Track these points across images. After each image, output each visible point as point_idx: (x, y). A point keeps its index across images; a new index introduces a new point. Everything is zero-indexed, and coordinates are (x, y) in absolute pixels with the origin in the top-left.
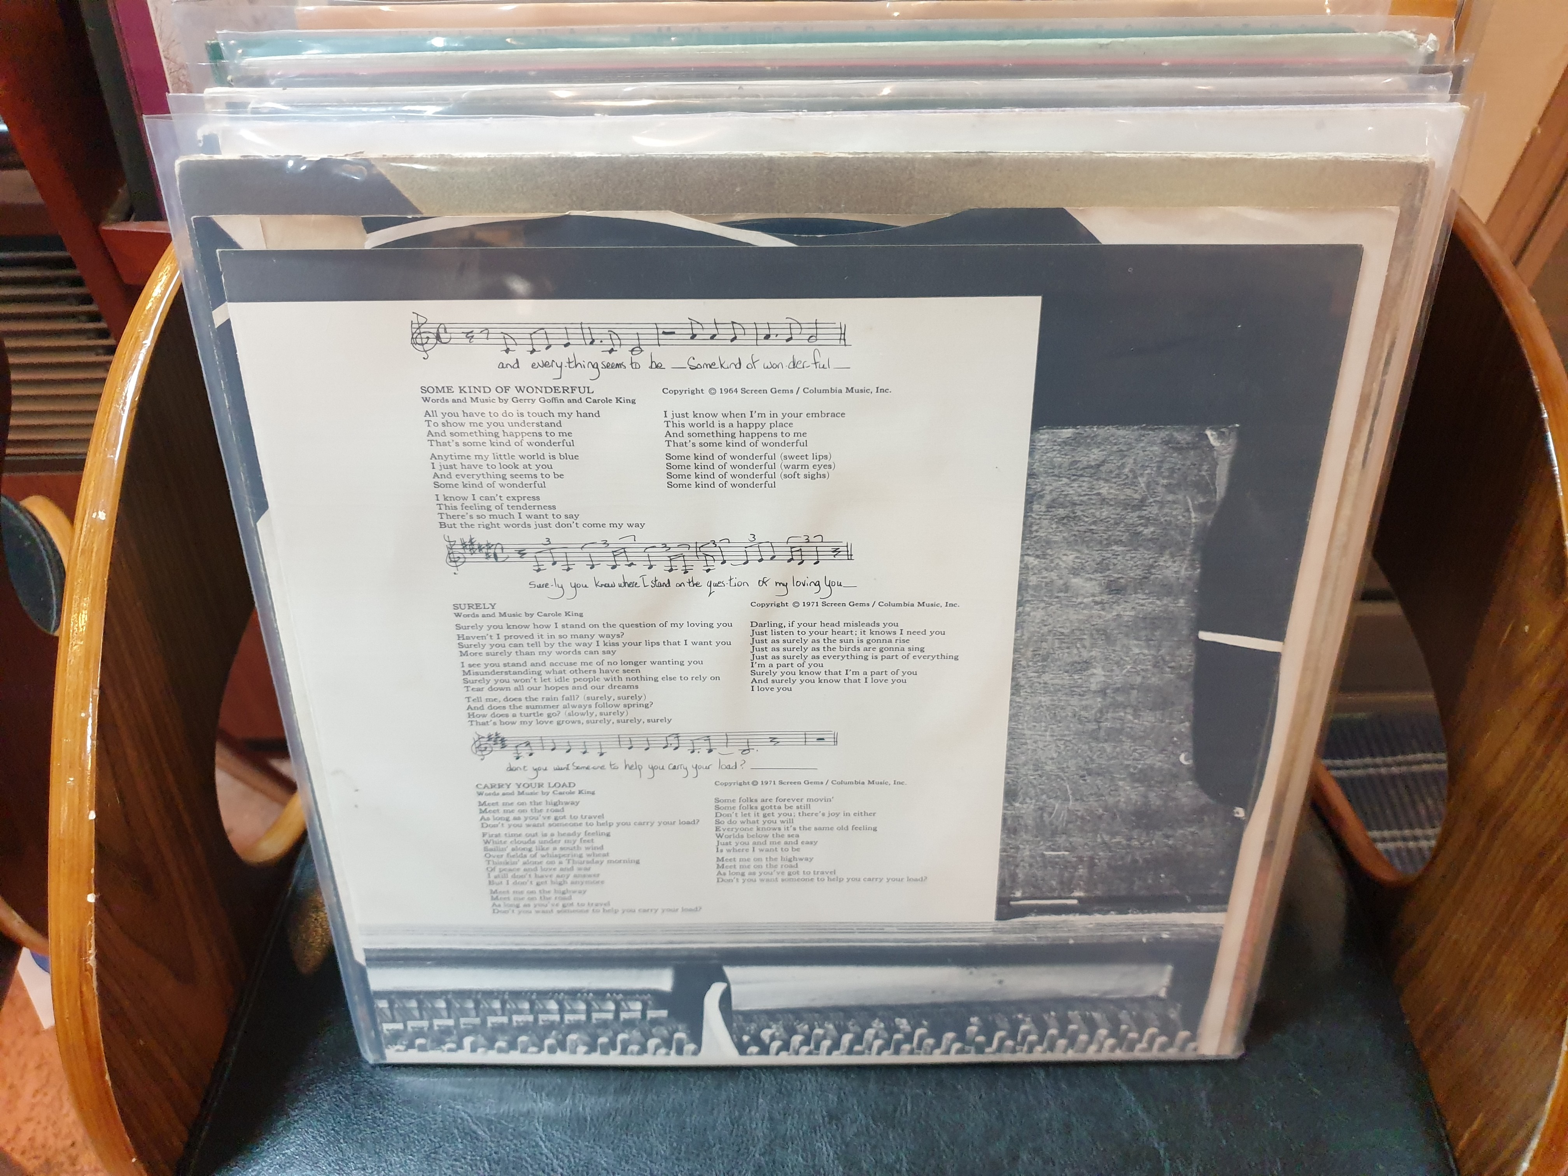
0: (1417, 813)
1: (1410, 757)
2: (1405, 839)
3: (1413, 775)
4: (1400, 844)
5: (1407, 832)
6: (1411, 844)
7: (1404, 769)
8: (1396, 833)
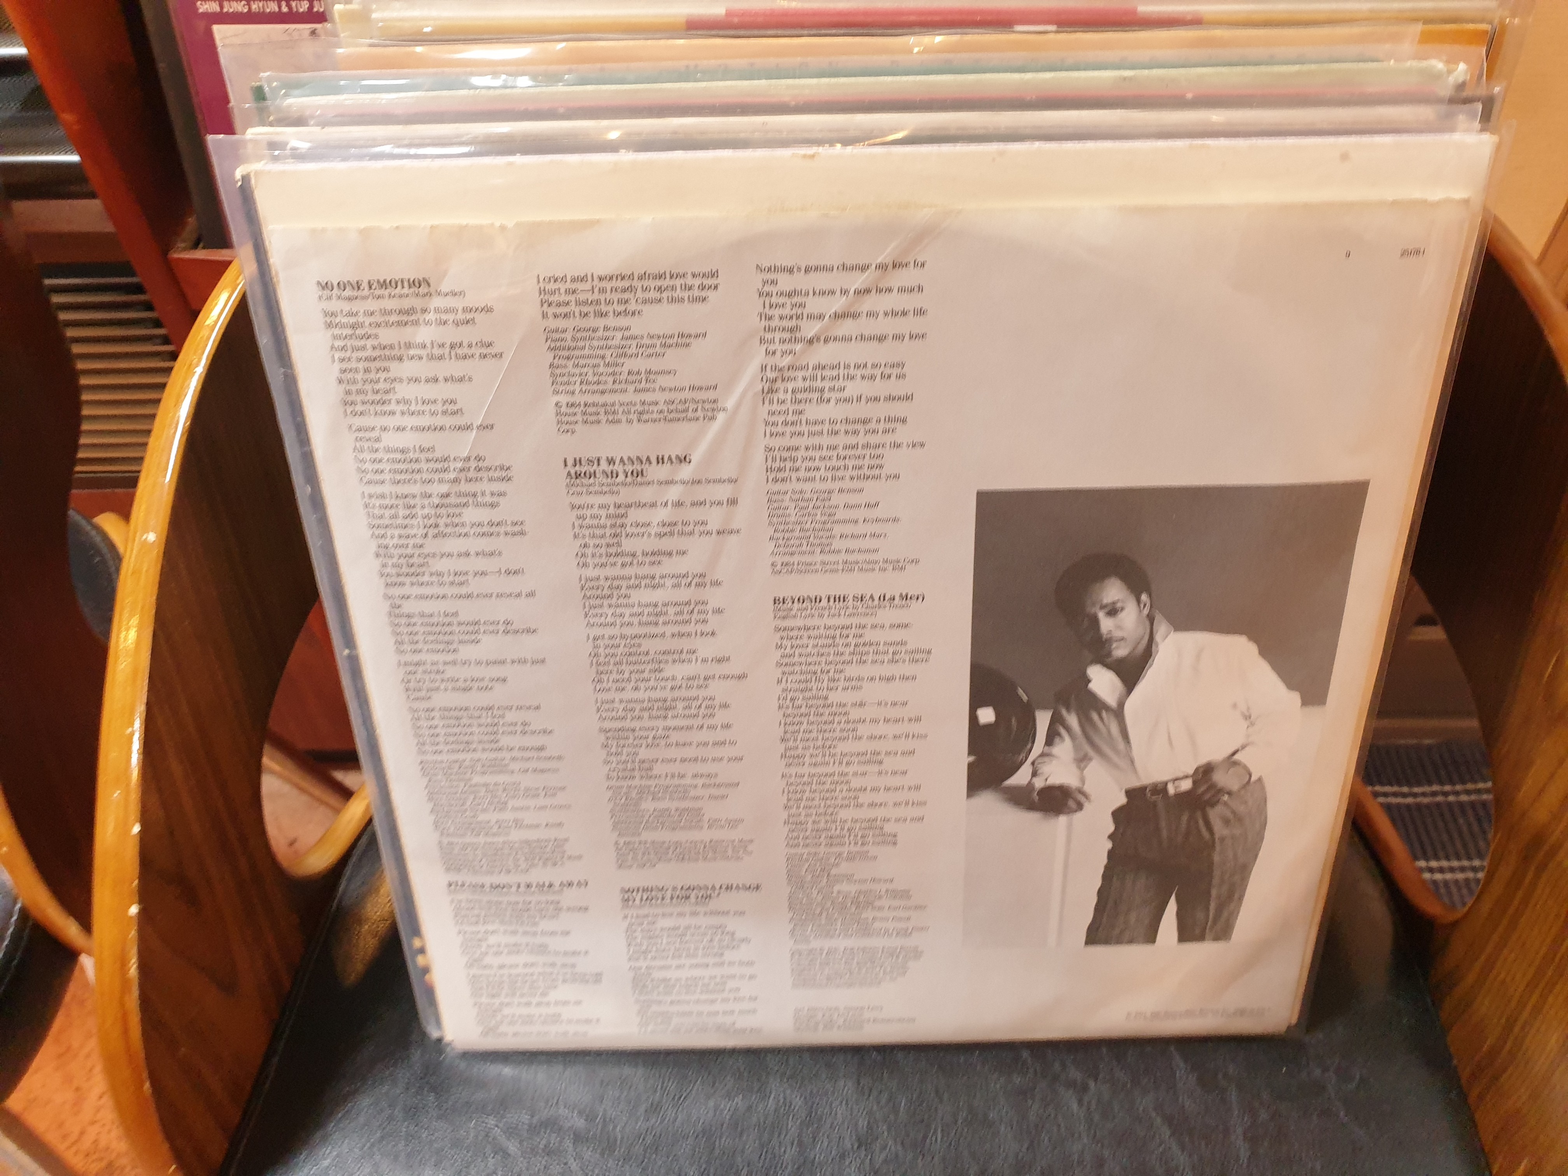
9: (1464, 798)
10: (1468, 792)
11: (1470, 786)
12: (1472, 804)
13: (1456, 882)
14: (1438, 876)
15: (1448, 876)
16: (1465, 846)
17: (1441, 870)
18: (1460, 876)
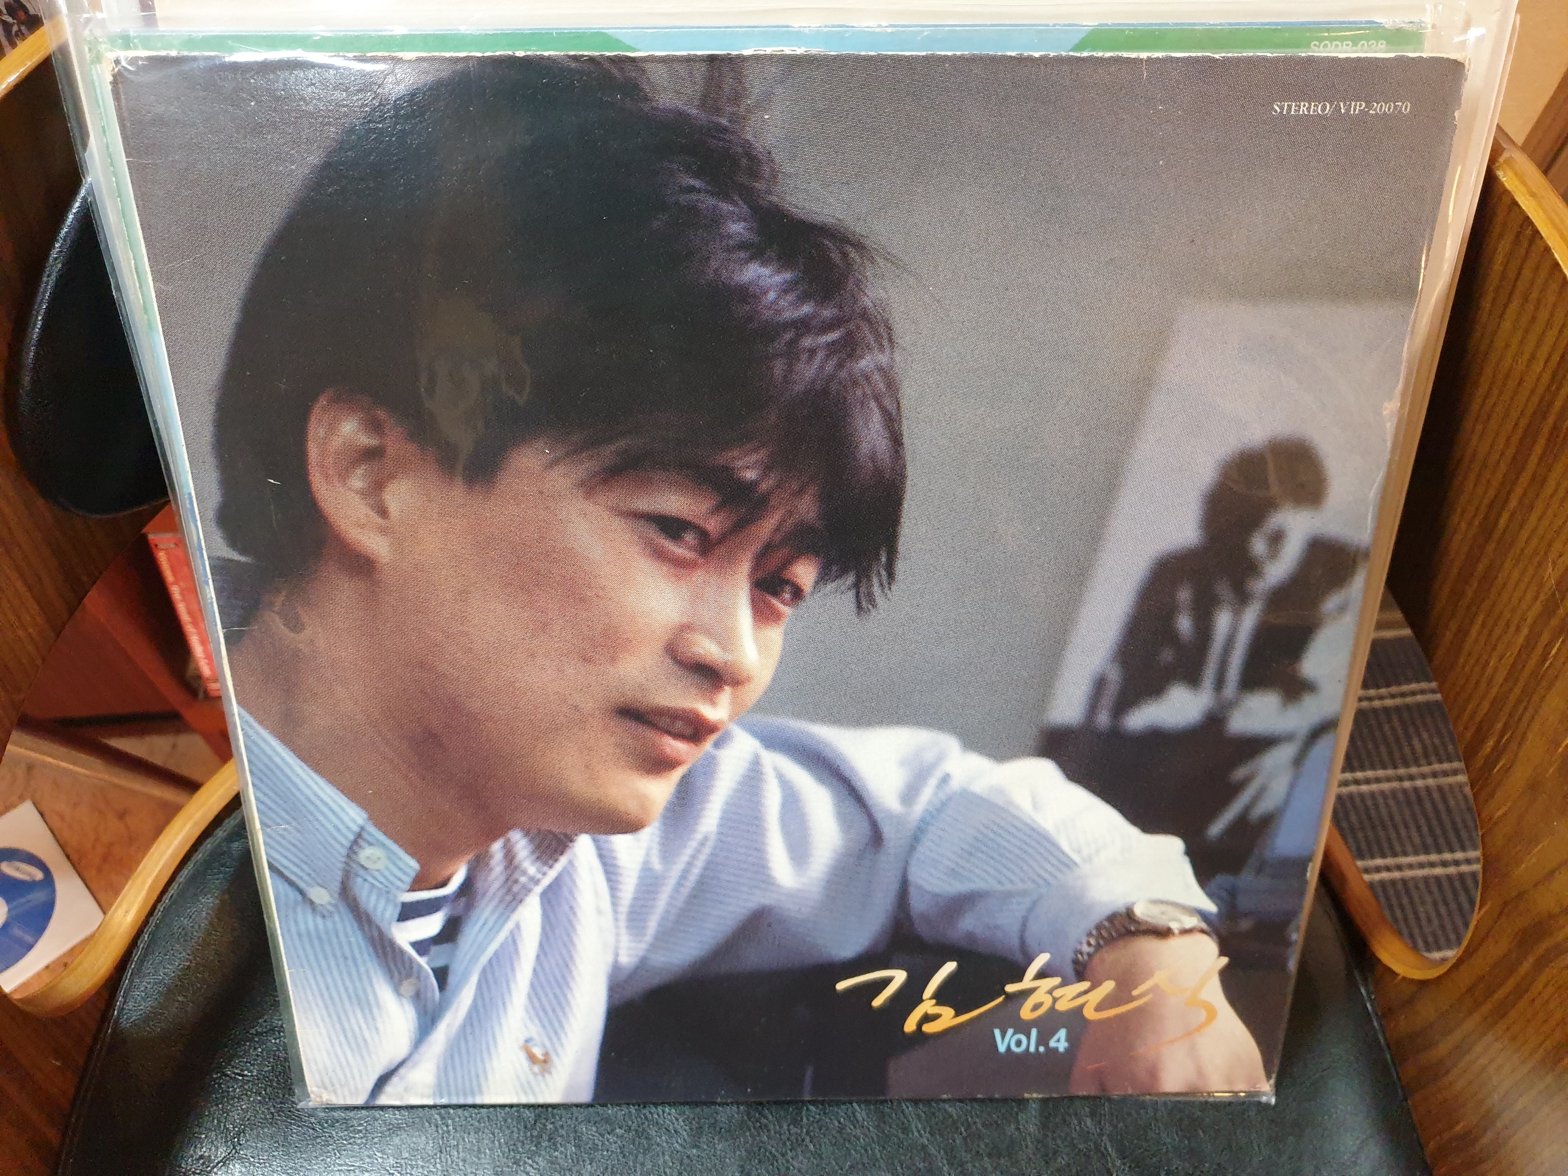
0: (1413, 752)
1: (1405, 688)
2: (1400, 779)
3: (1408, 707)
4: (1395, 784)
5: (1401, 771)
6: (1407, 784)
7: (1398, 701)
8: (1390, 772)
9: (1389, 702)
10: (1393, 696)
11: (1394, 689)
12: (1397, 709)
13: (1382, 793)
14: (1364, 788)
15: (1374, 787)
16: (1390, 753)
17: (1368, 781)
18: (1385, 786)
